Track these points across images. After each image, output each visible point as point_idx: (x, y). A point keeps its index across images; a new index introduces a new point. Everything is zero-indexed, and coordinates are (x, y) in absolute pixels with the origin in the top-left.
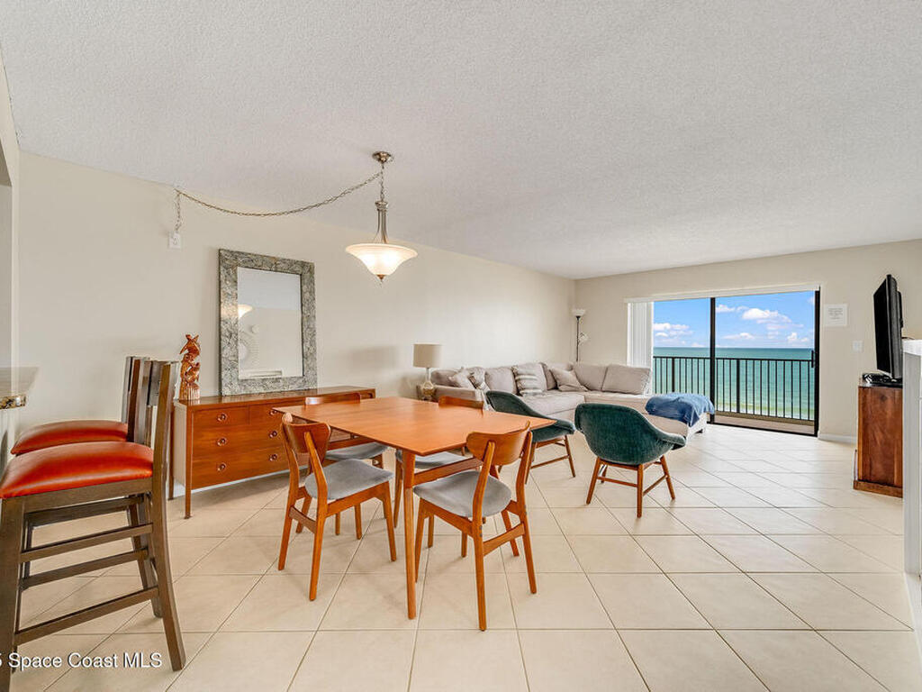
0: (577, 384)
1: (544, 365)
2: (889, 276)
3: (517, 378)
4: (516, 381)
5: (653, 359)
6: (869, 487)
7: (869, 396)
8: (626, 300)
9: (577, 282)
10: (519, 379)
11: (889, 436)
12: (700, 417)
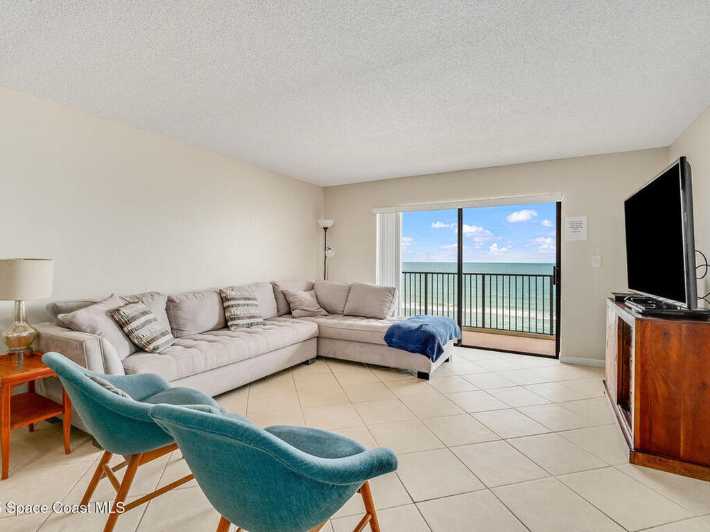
0: (315, 307)
1: (274, 286)
2: (683, 159)
3: (226, 304)
4: (224, 309)
5: (402, 276)
6: (649, 462)
7: (648, 332)
8: (374, 210)
9: (325, 188)
10: (229, 306)
11: (674, 388)
12: (444, 348)
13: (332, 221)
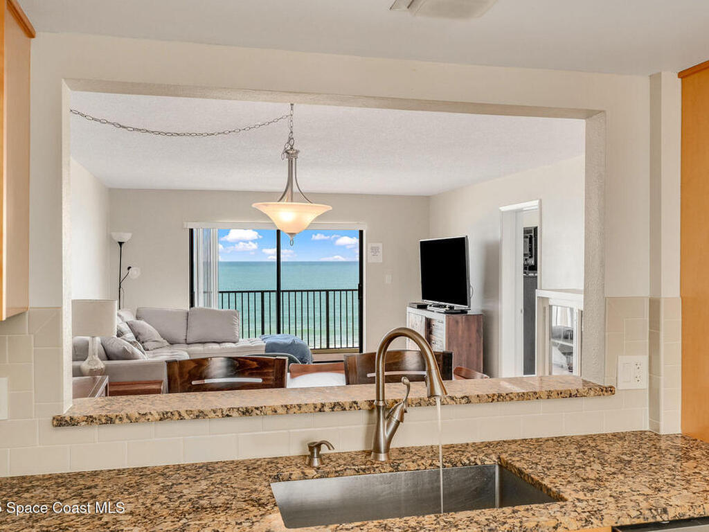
7: (451, 322)
8: (187, 225)
13: (130, 235)
